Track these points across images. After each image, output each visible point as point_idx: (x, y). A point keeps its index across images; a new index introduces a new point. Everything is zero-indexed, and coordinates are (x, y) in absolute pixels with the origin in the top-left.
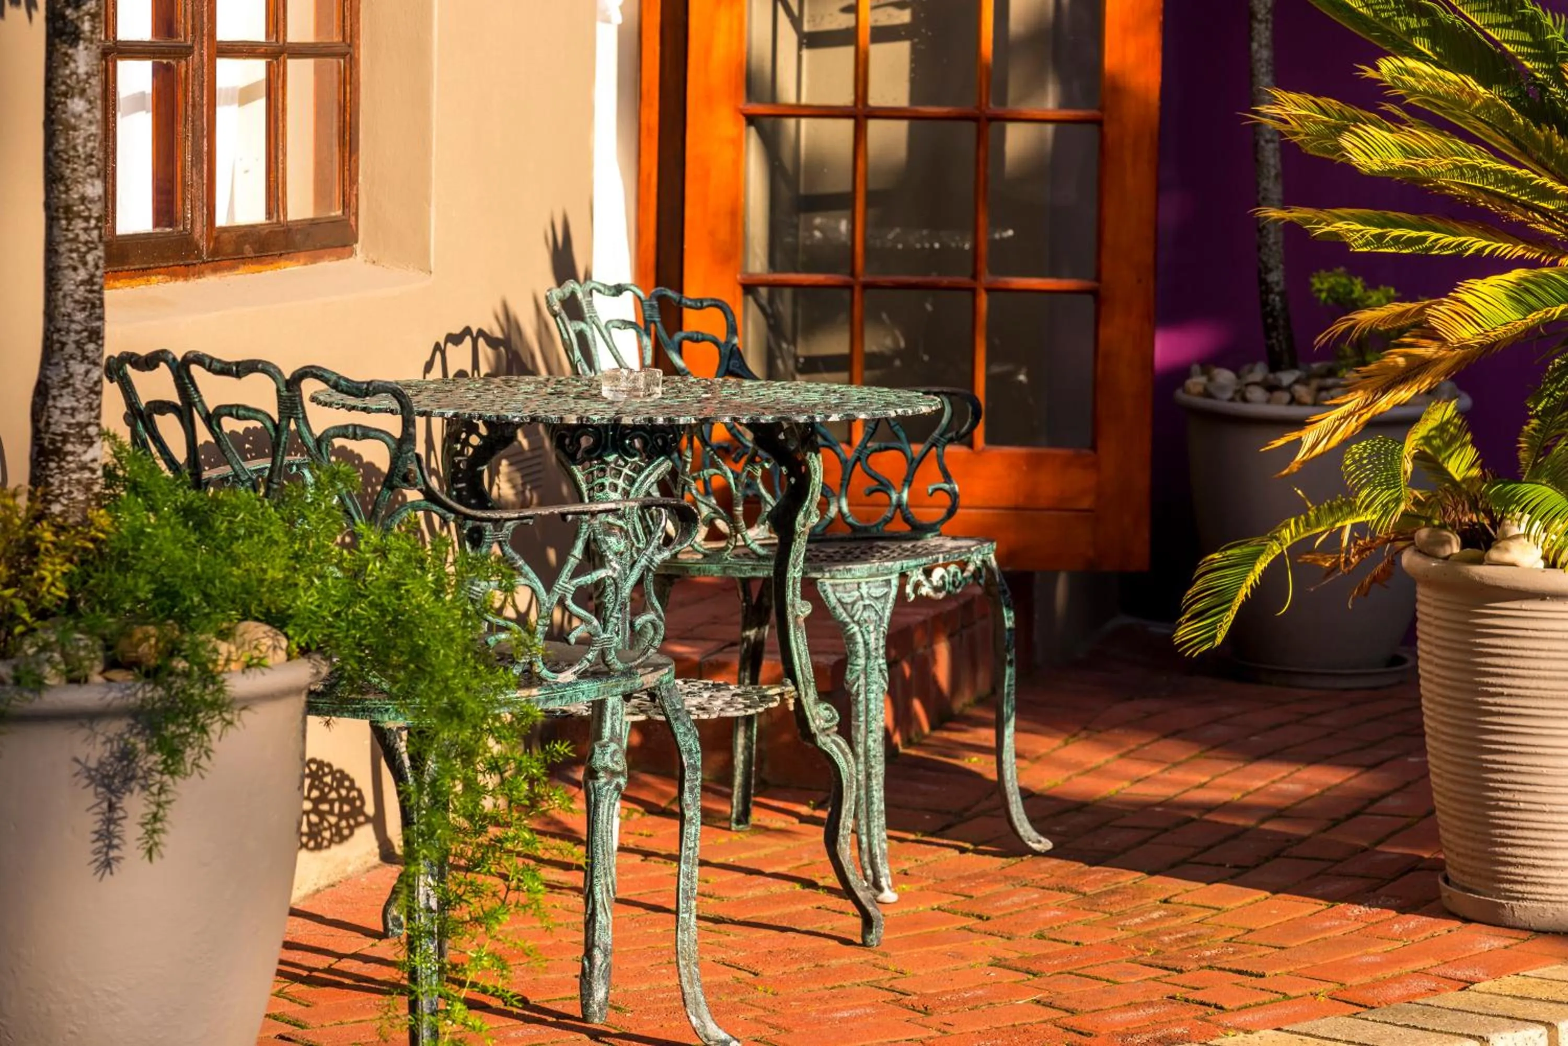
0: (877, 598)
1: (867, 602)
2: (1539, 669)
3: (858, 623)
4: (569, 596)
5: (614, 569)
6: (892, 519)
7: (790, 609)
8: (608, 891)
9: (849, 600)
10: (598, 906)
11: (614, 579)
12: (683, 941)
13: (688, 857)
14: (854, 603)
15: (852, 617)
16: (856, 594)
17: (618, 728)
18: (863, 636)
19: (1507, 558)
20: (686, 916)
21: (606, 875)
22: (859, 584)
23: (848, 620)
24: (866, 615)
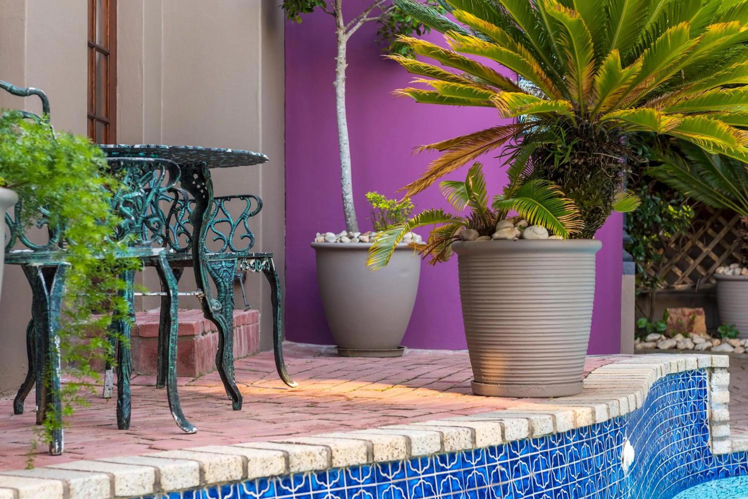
0: (229, 268)
1: (225, 269)
2: (517, 283)
3: (221, 278)
4: (121, 203)
5: (142, 193)
6: (225, 249)
7: (200, 257)
8: (129, 369)
9: (217, 268)
10: (124, 376)
11: (142, 198)
12: (171, 380)
13: (173, 339)
14: (219, 269)
15: (219, 275)
16: (220, 265)
17: (131, 296)
18: (224, 283)
19: (502, 236)
20: (172, 367)
21: (128, 362)
22: (221, 261)
23: (217, 277)
24: (225, 274)
